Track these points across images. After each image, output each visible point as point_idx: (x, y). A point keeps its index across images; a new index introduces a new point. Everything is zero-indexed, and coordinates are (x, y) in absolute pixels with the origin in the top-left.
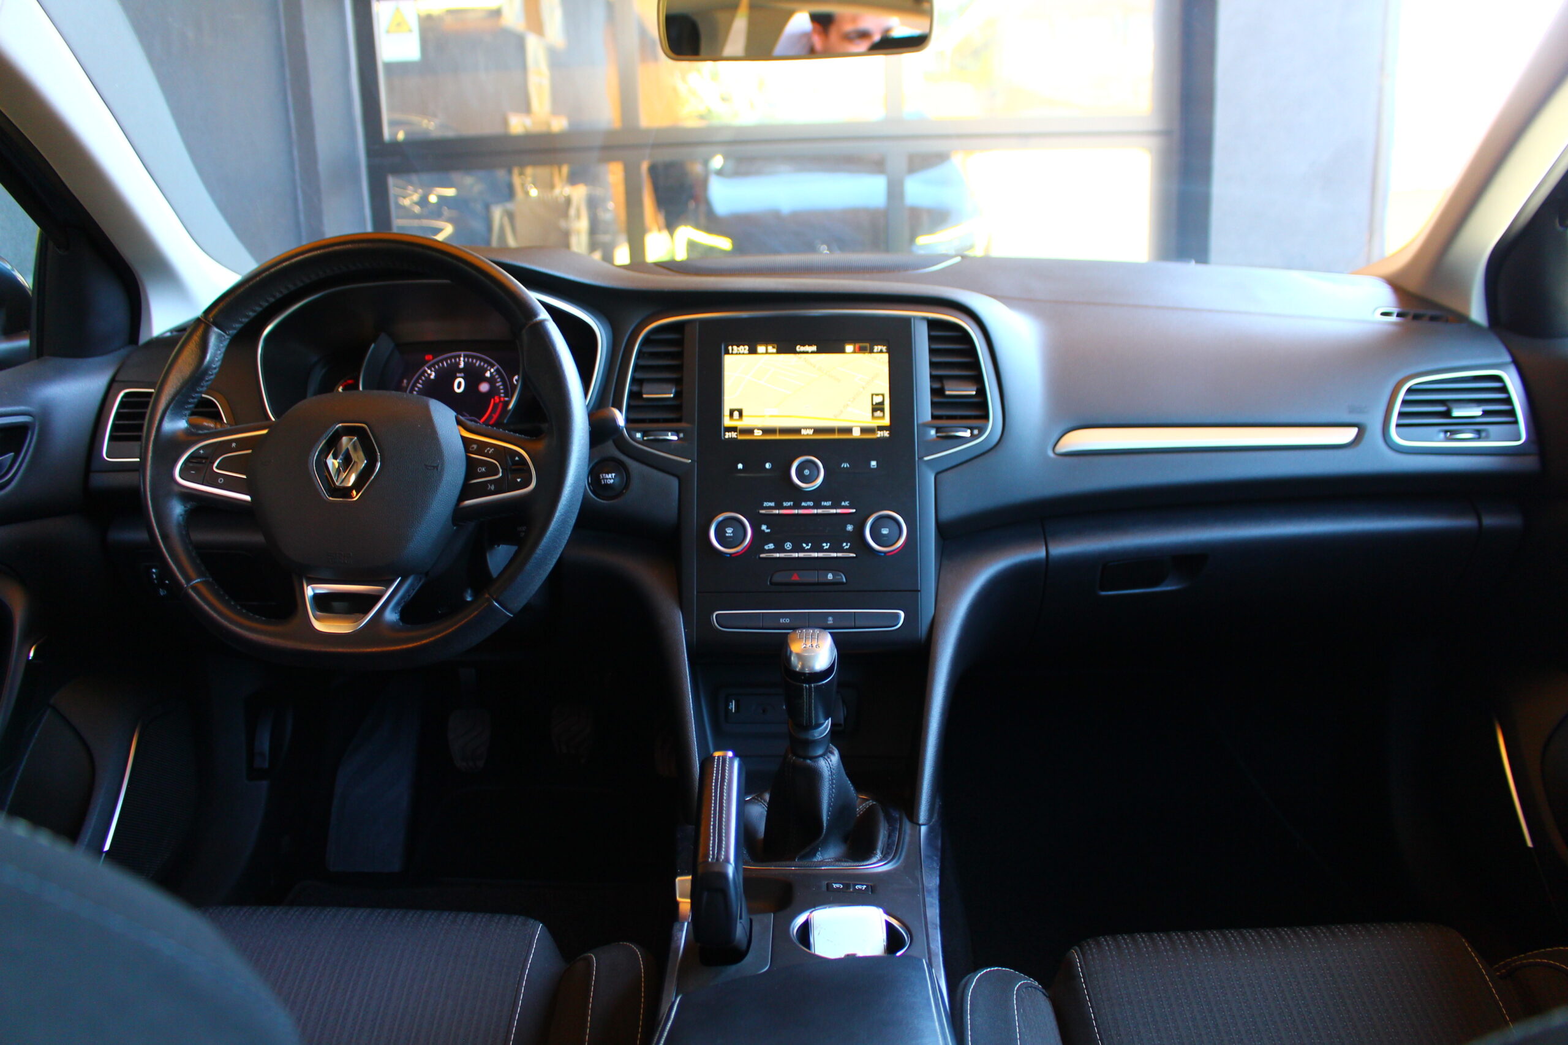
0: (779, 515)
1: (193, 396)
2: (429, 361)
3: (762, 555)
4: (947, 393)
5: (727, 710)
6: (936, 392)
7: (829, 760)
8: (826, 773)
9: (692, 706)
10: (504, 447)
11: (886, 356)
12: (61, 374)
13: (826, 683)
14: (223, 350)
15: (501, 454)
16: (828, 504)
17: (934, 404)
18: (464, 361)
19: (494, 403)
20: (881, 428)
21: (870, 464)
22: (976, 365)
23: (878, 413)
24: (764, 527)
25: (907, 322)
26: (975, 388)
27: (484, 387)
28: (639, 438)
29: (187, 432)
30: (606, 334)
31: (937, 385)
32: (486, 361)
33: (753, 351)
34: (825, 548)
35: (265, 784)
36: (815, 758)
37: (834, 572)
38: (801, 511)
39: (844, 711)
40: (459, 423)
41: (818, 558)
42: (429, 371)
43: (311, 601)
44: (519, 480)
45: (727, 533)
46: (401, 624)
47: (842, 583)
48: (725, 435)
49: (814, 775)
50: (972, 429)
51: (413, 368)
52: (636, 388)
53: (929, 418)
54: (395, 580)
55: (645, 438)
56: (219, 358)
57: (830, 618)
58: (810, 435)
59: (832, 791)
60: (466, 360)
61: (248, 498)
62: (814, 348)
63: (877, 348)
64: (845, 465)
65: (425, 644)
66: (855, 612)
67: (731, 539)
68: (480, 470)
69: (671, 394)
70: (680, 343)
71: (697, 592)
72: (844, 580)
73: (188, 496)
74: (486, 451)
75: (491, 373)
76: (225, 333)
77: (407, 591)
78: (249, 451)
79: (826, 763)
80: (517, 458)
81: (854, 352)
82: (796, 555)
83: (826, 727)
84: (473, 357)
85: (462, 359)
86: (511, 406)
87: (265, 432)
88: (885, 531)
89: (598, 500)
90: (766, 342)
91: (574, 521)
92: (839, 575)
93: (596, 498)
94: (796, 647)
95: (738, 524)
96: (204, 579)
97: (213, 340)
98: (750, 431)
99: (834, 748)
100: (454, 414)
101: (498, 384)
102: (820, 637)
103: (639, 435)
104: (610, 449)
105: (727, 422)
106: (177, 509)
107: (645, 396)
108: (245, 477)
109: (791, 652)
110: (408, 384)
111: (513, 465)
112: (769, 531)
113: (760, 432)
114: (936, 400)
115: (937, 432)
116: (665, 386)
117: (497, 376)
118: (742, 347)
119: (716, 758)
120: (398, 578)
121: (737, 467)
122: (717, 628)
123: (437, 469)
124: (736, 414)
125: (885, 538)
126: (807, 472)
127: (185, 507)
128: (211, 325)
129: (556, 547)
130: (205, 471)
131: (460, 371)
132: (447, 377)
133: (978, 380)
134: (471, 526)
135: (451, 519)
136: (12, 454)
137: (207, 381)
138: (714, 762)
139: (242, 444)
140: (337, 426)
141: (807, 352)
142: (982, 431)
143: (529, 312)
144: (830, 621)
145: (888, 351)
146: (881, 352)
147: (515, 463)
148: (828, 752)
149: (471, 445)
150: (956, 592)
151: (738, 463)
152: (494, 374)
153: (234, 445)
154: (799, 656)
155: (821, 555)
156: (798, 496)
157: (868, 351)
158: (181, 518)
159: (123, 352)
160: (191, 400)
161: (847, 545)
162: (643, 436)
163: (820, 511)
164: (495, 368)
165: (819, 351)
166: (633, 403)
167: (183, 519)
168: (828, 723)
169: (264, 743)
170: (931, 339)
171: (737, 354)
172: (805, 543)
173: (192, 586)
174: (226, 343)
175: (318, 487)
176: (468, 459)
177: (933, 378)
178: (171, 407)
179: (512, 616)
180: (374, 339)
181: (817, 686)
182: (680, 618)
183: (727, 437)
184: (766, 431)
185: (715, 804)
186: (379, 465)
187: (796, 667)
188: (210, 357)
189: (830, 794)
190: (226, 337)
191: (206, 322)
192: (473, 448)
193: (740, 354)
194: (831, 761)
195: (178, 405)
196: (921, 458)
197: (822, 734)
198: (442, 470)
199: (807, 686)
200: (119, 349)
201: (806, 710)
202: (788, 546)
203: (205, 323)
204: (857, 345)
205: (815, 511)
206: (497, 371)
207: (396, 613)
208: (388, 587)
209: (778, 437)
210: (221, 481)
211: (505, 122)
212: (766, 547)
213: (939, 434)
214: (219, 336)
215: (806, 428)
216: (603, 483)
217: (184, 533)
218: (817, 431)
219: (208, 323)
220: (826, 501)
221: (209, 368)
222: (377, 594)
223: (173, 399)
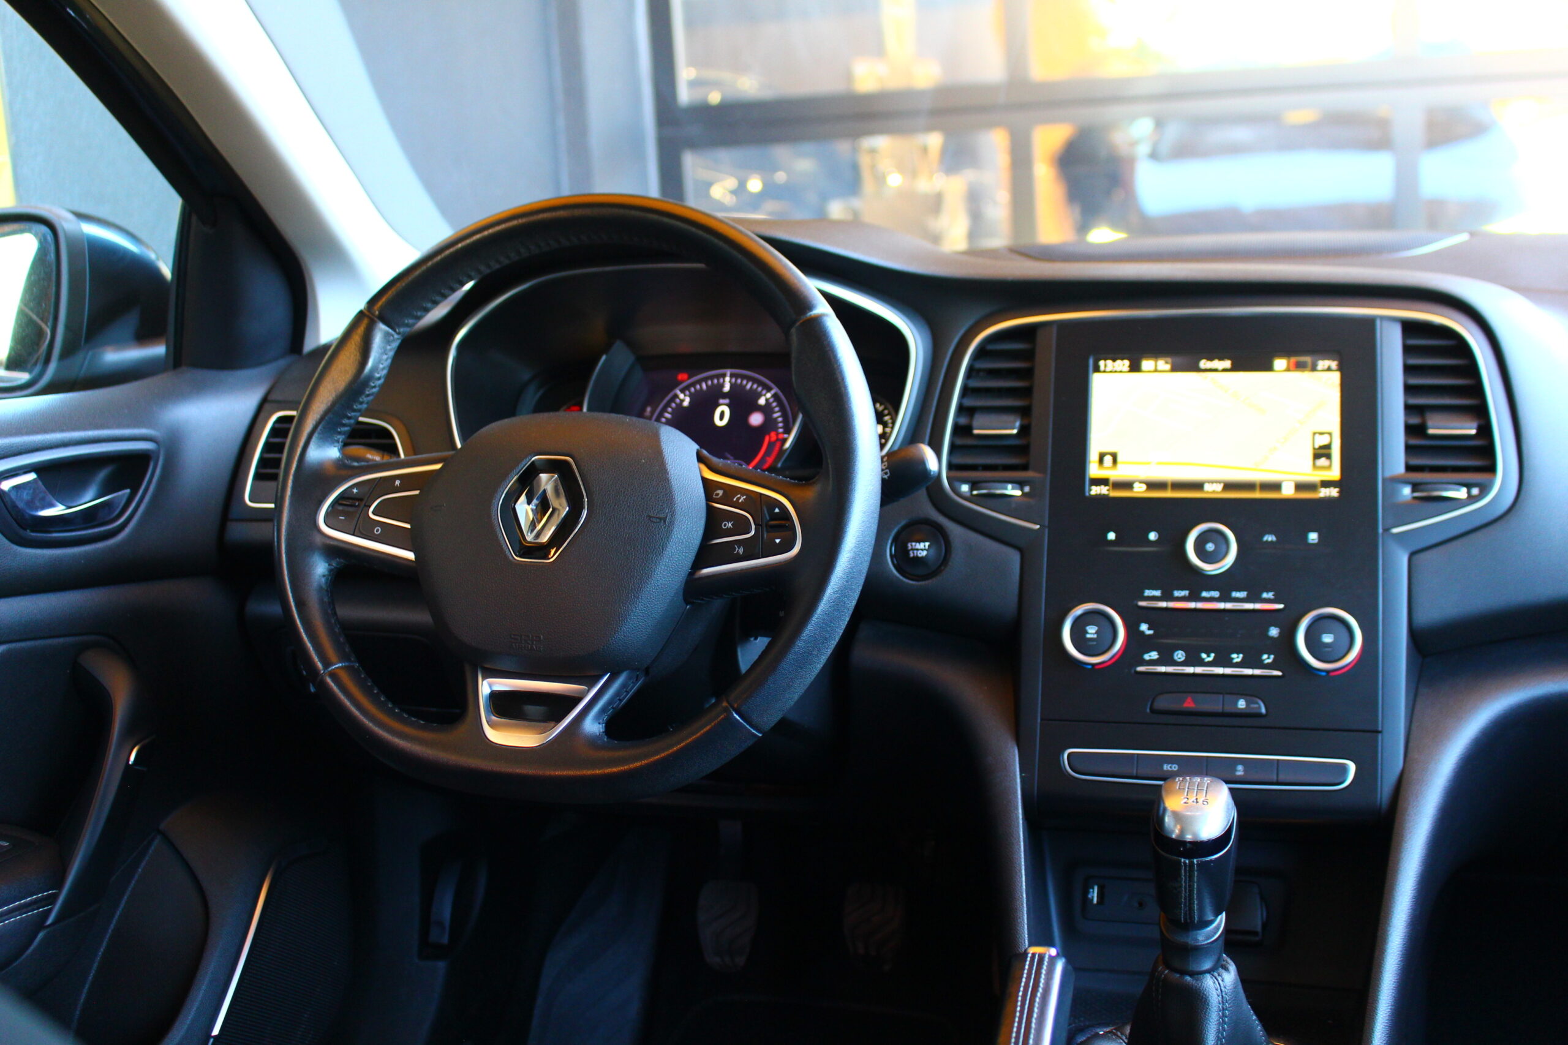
0: (1166, 609)
1: (349, 415)
2: (682, 381)
3: (1140, 669)
4: (1431, 431)
5: (1086, 901)
6: (1414, 431)
7: (1220, 979)
8: (1214, 999)
9: (1024, 887)
10: (761, 494)
11: (1335, 377)
12: (198, 390)
13: (1216, 859)
14: (391, 354)
15: (755, 503)
16: (1242, 594)
17: (1409, 449)
18: (730, 382)
19: (770, 442)
20: (1326, 484)
21: (1306, 537)
22: (1477, 390)
23: (1323, 461)
24: (1144, 627)
25: (1369, 324)
26: (1475, 424)
27: (756, 419)
28: (964, 492)
29: (339, 464)
30: (923, 341)
31: (1415, 420)
32: (760, 383)
33: (1135, 368)
34: (1235, 661)
35: (441, 965)
36: (1198, 974)
37: (1248, 698)
38: (1200, 605)
39: (1262, 914)
40: (700, 459)
41: (1223, 676)
42: (682, 396)
43: (486, 703)
44: (778, 541)
45: (1087, 633)
46: (605, 739)
47: (1259, 715)
48: (1090, 490)
49: (1195, 1001)
50: (1469, 486)
51: (659, 392)
52: (963, 421)
53: (1400, 469)
54: (600, 677)
55: (975, 492)
56: (386, 362)
57: (1240, 768)
58: (1217, 493)
59: (1223, 1028)
60: (733, 380)
61: (410, 555)
62: (1227, 364)
63: (1323, 364)
64: (1269, 538)
65: (636, 769)
66: (1278, 760)
67: (1095, 643)
68: (725, 525)
69: (1013, 428)
70: (1029, 355)
71: (1042, 720)
72: (1263, 710)
73: (335, 550)
74: (735, 499)
75: (767, 400)
76: (395, 331)
77: (618, 694)
78: (417, 492)
79: (1214, 983)
80: (777, 510)
81: (1288, 369)
82: (1190, 670)
83: (1217, 928)
84: (743, 377)
85: (727, 379)
86: (788, 445)
87: (438, 466)
88: (1328, 639)
89: (905, 580)
90: (1156, 353)
91: (854, 603)
92: (1257, 703)
93: (901, 578)
94: (1174, 802)
95: (1107, 624)
96: (347, 664)
97: (378, 340)
98: (1128, 485)
99: (1229, 960)
100: (695, 447)
101: (775, 415)
102: (1210, 789)
103: (965, 488)
104: (921, 505)
105: (1094, 470)
106: (320, 569)
107: (976, 432)
108: (408, 526)
109: (1165, 809)
110: (652, 413)
111: (772, 519)
112: (1151, 632)
113: (1144, 487)
114: (1414, 442)
115: (1413, 491)
116: (1005, 418)
117: (774, 404)
118: (1119, 362)
119: (1030, 955)
120: (607, 674)
121: (1106, 537)
122: (1069, 775)
123: (665, 522)
124: (1108, 460)
125: (1327, 649)
126: (1210, 547)
127: (329, 565)
128: (376, 319)
129: (826, 639)
130: (358, 516)
131: (725, 396)
132: (706, 403)
133: (1480, 412)
134: (717, 604)
135: (681, 593)
136: (128, 491)
137: (368, 395)
138: (1026, 961)
139: (408, 481)
140: (533, 459)
141: (1216, 370)
142: (1484, 489)
143: (801, 303)
144: (1240, 771)
145: (1341, 368)
146: (1329, 369)
147: (774, 517)
148: (1219, 966)
149: (716, 490)
150: (1439, 736)
151: (1109, 532)
152: (771, 400)
153: (398, 483)
154: (1177, 816)
155: (1228, 671)
156: (1197, 582)
157: (1309, 368)
158: (323, 580)
159: (282, 363)
160: (345, 421)
161: (1268, 658)
162: (972, 489)
163: (1229, 606)
164: (773, 392)
165: (1234, 368)
166: (959, 442)
167: (326, 583)
168: (1222, 918)
169: (445, 909)
170: (1407, 350)
171: (1111, 372)
172: (1205, 653)
173: (330, 672)
174: (396, 344)
175: (502, 542)
176: (710, 510)
177: (1408, 408)
178: (320, 427)
179: (760, 735)
180: (606, 349)
181: (1202, 862)
182: (1015, 756)
183: (1093, 493)
184: (1151, 485)
185: (1020, 1023)
186: (585, 513)
187: (1173, 831)
188: (373, 363)
189: (1218, 1031)
190: (396, 336)
191: (370, 315)
192: (717, 494)
193: (1116, 372)
194: (1223, 981)
195: (328, 426)
196: (1386, 530)
197: (1208, 938)
198: (672, 523)
199: (1187, 862)
200: (275, 359)
201: (1185, 899)
202: (1180, 656)
203: (368, 317)
204: (1293, 360)
205: (1222, 606)
206: (775, 396)
207: (599, 723)
208: (591, 686)
209: (1169, 494)
210: (378, 531)
211: (849, 76)
212: (1147, 657)
213: (1416, 494)
214: (387, 336)
215: (1212, 482)
216: (912, 555)
217: (326, 599)
218: (1229, 486)
219: (373, 317)
220: (1239, 590)
221: (370, 377)
222: (576, 695)
223: (322, 419)
